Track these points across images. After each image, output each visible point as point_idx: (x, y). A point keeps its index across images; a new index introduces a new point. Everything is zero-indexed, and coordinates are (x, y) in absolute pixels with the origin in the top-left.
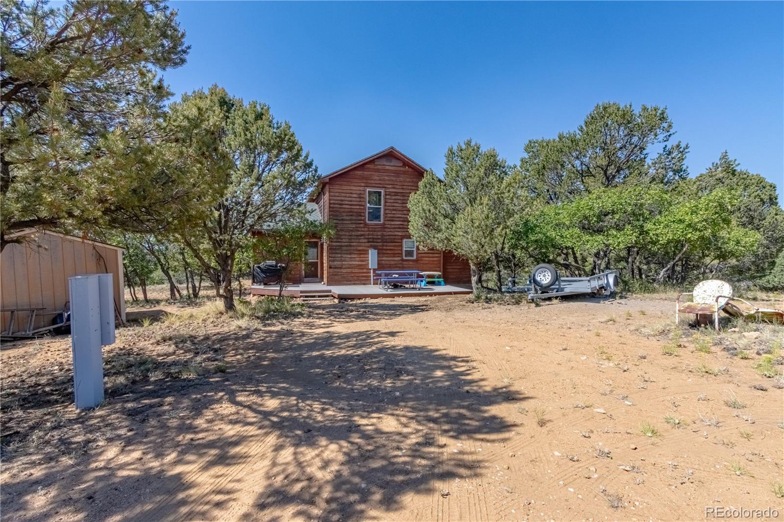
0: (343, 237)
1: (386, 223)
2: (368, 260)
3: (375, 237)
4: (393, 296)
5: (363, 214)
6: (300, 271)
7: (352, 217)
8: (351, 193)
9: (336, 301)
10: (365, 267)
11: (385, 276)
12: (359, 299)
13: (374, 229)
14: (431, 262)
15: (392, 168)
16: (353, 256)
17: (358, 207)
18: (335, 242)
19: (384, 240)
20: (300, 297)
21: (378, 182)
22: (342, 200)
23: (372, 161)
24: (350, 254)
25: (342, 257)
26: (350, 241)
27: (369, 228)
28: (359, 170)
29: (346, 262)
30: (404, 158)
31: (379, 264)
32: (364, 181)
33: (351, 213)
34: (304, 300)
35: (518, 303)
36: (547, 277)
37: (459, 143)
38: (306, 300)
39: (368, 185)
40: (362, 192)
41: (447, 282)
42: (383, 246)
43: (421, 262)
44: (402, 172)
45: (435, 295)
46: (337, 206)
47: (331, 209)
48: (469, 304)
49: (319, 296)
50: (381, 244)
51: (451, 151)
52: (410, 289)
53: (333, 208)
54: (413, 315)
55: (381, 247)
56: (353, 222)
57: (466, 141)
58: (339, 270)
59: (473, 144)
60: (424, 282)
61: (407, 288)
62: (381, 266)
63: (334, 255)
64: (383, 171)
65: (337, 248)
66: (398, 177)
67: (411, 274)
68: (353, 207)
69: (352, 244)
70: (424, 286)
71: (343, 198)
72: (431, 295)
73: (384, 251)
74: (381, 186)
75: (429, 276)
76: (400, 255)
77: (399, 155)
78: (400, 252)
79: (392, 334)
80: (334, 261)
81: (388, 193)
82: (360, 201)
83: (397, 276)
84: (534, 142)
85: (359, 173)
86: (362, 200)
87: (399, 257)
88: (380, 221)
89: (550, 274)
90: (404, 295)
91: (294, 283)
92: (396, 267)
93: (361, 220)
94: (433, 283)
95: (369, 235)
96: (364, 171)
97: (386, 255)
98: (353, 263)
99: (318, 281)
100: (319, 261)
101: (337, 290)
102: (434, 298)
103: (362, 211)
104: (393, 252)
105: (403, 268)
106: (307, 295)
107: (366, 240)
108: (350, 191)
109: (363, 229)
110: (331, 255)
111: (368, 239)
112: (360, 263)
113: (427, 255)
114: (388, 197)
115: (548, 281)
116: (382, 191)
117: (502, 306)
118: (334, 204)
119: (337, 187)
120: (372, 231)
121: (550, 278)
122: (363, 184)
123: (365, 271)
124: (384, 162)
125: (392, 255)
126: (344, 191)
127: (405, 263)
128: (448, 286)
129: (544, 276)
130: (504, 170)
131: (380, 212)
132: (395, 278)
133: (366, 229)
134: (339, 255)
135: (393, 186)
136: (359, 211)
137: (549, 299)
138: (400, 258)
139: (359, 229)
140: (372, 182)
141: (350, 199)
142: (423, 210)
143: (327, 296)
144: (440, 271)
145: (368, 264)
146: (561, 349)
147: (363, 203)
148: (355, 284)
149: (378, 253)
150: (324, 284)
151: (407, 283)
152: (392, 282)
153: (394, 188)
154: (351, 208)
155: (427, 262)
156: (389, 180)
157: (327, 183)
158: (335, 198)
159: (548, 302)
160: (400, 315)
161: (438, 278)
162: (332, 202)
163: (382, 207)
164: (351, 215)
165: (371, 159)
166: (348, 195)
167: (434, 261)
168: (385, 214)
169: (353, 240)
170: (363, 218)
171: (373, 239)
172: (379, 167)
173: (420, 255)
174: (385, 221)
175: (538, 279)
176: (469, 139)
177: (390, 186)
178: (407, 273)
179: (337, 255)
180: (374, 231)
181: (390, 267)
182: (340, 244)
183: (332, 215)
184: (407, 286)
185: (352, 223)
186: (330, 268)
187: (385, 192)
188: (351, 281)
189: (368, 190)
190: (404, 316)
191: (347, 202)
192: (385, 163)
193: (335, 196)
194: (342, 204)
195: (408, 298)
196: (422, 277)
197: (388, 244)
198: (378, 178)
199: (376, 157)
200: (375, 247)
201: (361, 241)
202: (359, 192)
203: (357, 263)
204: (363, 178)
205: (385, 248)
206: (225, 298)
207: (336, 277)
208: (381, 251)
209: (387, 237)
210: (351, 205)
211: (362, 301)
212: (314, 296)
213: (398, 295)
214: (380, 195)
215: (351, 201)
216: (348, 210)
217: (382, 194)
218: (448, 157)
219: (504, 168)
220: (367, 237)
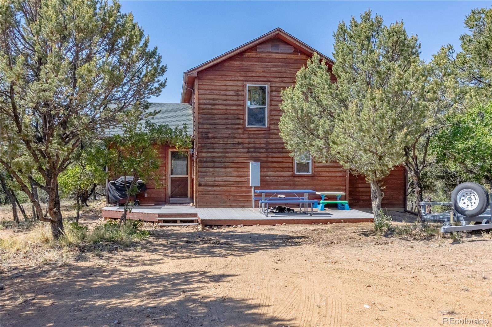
0: (215, 145)
1: (272, 127)
2: (248, 176)
3: (257, 146)
4: (273, 223)
5: (241, 117)
6: (166, 189)
7: (227, 121)
8: (226, 90)
9: (200, 228)
10: (245, 184)
11: (266, 196)
12: (229, 226)
13: (255, 136)
14: (333, 179)
15: (280, 56)
16: (228, 170)
17: (235, 108)
18: (205, 153)
19: (270, 150)
20: (158, 222)
21: (261, 75)
22: (214, 100)
23: (253, 48)
24: (225, 167)
25: (214, 171)
26: (225, 150)
27: (249, 134)
28: (236, 60)
29: (220, 179)
30: (295, 42)
31: (262, 181)
32: (243, 74)
33: (226, 115)
34: (162, 226)
35: (430, 237)
36: (473, 201)
37: (353, 18)
38: (163, 226)
39: (248, 78)
40: (240, 88)
41: (352, 206)
42: (267, 157)
43: (319, 178)
44: (292, 61)
45: (331, 223)
46: (207, 106)
47: (201, 111)
48: (362, 236)
49: (182, 221)
50: (265, 155)
51: (342, 29)
52: (300, 213)
53: (203, 109)
54: (275, 251)
55: (265, 159)
56: (228, 126)
57: (364, 14)
58: (210, 188)
59: (373, 17)
60: (321, 205)
61: (296, 213)
62: (265, 183)
63: (204, 169)
64: (267, 60)
65: (208, 159)
66: (288, 67)
67: (302, 194)
68: (228, 107)
69: (227, 155)
70: (321, 210)
71: (216, 97)
72: (325, 222)
73: (269, 164)
74: (265, 79)
75: (329, 198)
76: (291, 170)
77: (288, 38)
78: (290, 165)
79: (217, 279)
80: (204, 177)
81: (274, 89)
82: (238, 100)
83: (283, 196)
84: (479, 13)
85: (236, 63)
86: (240, 98)
87: (289, 171)
88: (264, 125)
89: (477, 197)
90: (288, 222)
91: (156, 204)
92: (285, 185)
93: (239, 124)
94: (334, 206)
95: (249, 143)
96: (242, 61)
97: (271, 169)
98: (228, 179)
99: (188, 201)
100: (189, 176)
101: (205, 214)
102: (328, 227)
103: (241, 112)
104: (281, 165)
105: (295, 186)
106: (168, 220)
107: (246, 150)
108: (225, 88)
109: (242, 136)
110: (200, 169)
111: (249, 148)
112: (238, 179)
113: (327, 169)
114: (274, 93)
115: (475, 206)
116: (267, 86)
117: (404, 242)
118: (204, 104)
119: (209, 82)
120: (253, 138)
121: (477, 202)
122: (241, 78)
123: (244, 189)
124: (268, 48)
125: (280, 169)
126: (218, 88)
127: (296, 179)
128: (355, 210)
129: (470, 199)
130: (414, 50)
131: (264, 113)
132: (280, 199)
133: (246, 136)
134: (211, 169)
135: (280, 79)
136: (237, 112)
137: (477, 232)
138: (290, 173)
139: (236, 135)
140: (254, 74)
141: (225, 97)
142: (294, 108)
143: (192, 221)
144: (345, 190)
145: (248, 180)
146: (445, 312)
147: (241, 103)
148: (231, 206)
149: (261, 167)
150: (193, 206)
151: (298, 206)
152: (276, 204)
153: (282, 82)
154: (226, 109)
155: (328, 178)
156: (276, 72)
157: (196, 77)
158: (206, 97)
159: (474, 238)
160: (256, 250)
161: (340, 199)
162: (201, 101)
163: (266, 106)
164: (227, 118)
165: (251, 45)
166: (222, 92)
167: (337, 177)
168: (271, 115)
169: (228, 150)
170: (241, 121)
171: (255, 148)
172: (263, 55)
173: (317, 169)
174: (270, 124)
175: (461, 205)
176: (367, 10)
177: (277, 80)
178: (295, 192)
179: (208, 169)
180: (257, 138)
181: (277, 185)
182: (212, 155)
183: (202, 118)
184: (296, 210)
185: (227, 128)
186: (200, 185)
187: (271, 87)
188: (226, 202)
189: (247, 85)
190: (260, 252)
191: (220, 102)
192: (270, 50)
193: (205, 94)
194: (214, 105)
195: (294, 225)
196: (319, 198)
197: (275, 155)
198: (261, 69)
199: (257, 42)
200: (256, 160)
201: (239, 150)
202: (236, 88)
203: (234, 179)
204: (241, 70)
205: (270, 159)
206: (52, 222)
207: (208, 197)
208: (265, 164)
209: (274, 146)
210: (226, 105)
211: (231, 229)
212: (175, 222)
213: (281, 222)
214: (264, 92)
215: (226, 100)
216: (221, 111)
217: (267, 90)
218: (336, 36)
219: (413, 48)
220: (247, 145)
